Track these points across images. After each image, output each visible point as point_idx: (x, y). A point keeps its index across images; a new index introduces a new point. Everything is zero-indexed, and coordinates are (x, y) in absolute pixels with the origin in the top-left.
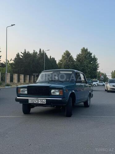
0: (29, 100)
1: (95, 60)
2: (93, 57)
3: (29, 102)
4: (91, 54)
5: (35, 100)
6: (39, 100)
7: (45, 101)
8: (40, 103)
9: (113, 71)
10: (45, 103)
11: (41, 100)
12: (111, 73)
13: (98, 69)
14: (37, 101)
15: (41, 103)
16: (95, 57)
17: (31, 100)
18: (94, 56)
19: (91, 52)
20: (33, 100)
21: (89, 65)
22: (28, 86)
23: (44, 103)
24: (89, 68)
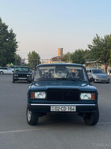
0: (51, 107)
1: (12, 36)
2: (9, 32)
3: (51, 110)
4: (6, 27)
5: (60, 107)
6: (67, 107)
7: (75, 108)
8: (68, 111)
9: (30, 53)
10: (75, 111)
11: (69, 107)
12: (28, 55)
13: (17, 49)
14: (63, 109)
15: (70, 111)
16: (13, 32)
17: (55, 107)
18: (11, 31)
19: (7, 25)
20: (57, 107)
21: (5, 44)
22: (49, 89)
23: (73, 111)
24: (5, 48)
